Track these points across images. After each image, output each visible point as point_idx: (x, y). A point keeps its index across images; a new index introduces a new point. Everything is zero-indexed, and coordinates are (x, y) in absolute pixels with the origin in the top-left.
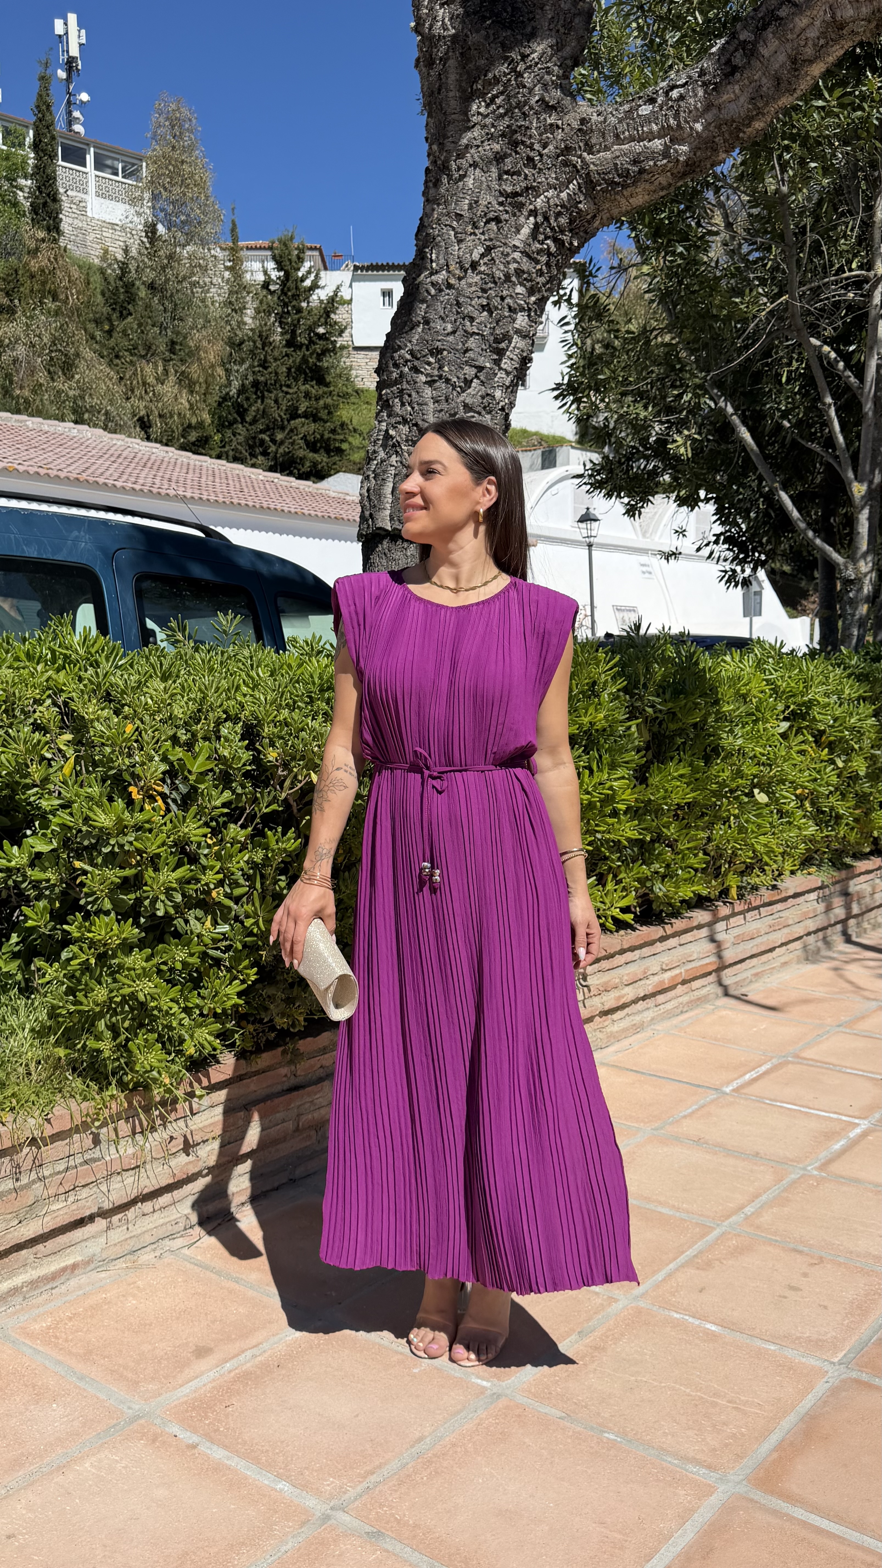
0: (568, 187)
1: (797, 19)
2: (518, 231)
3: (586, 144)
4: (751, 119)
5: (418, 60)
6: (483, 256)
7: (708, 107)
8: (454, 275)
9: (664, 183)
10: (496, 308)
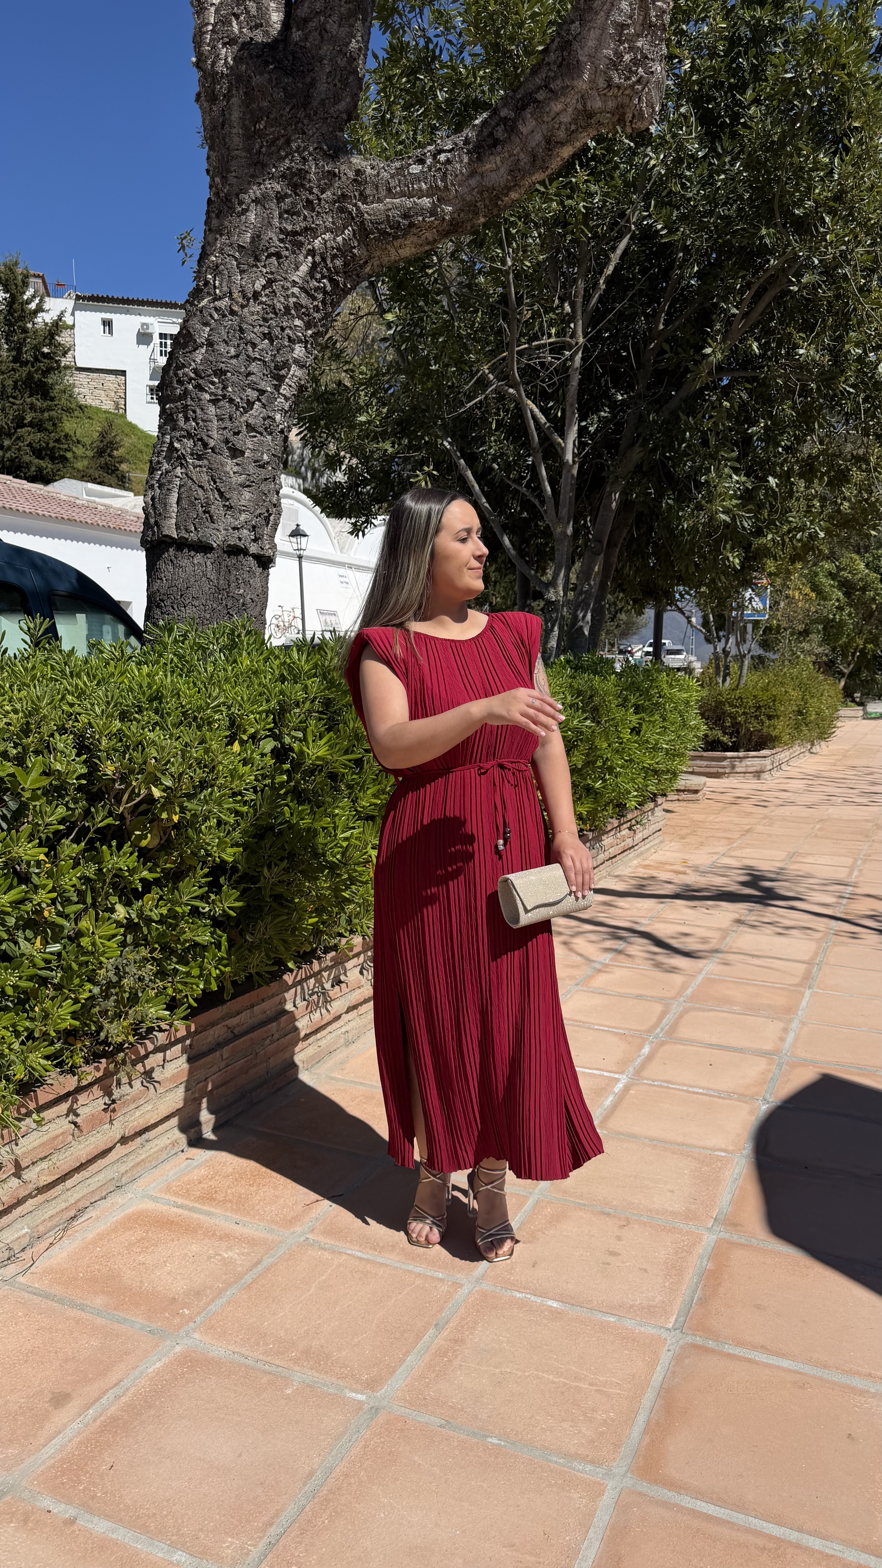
0: (343, 233)
1: (552, 104)
2: (297, 268)
3: (361, 194)
4: (509, 189)
5: (198, 95)
6: (264, 287)
7: (472, 174)
8: (237, 303)
9: (431, 239)
10: (277, 338)
